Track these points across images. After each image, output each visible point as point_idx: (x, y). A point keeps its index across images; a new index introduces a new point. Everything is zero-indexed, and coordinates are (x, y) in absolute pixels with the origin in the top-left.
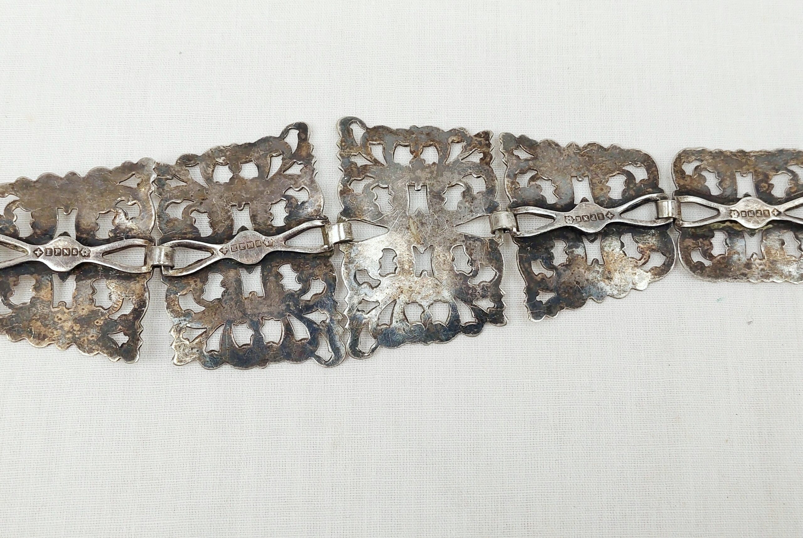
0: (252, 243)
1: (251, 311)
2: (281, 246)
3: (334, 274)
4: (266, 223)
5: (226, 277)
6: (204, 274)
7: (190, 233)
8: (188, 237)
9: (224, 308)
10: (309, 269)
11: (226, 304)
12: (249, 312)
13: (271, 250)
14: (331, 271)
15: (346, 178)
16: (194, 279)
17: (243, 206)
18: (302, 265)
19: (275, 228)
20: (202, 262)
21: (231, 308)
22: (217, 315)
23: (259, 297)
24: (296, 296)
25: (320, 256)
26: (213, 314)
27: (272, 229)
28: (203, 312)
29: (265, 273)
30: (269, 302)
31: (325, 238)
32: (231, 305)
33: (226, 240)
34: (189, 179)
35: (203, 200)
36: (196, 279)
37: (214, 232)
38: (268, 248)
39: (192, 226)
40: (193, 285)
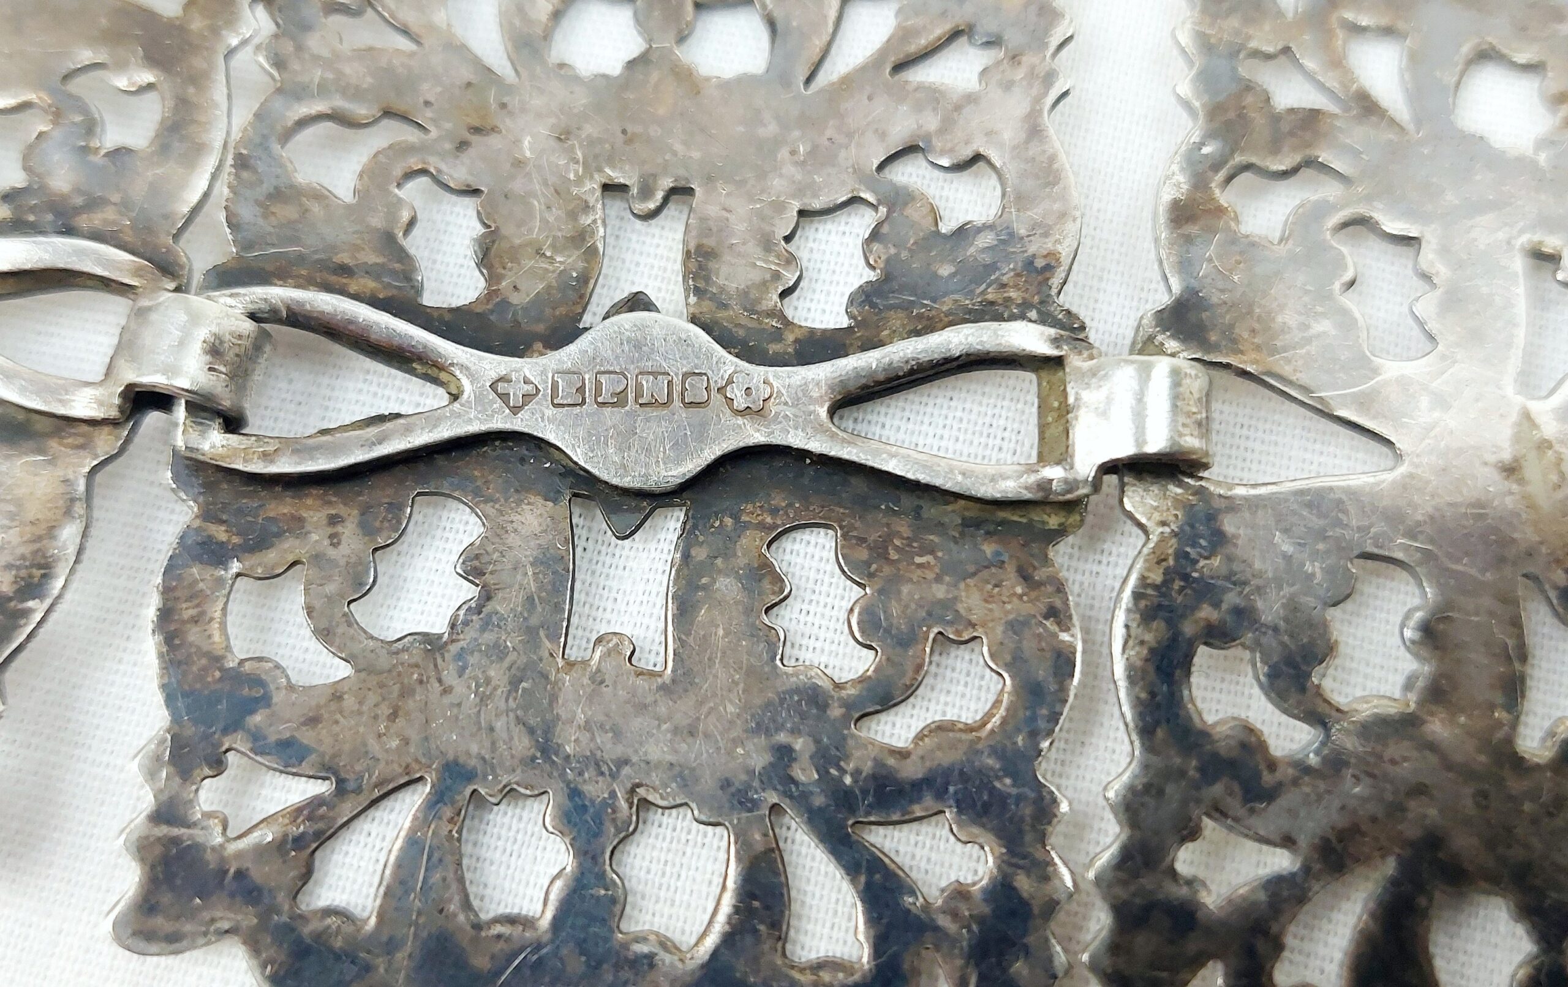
0: (663, 381)
1: (585, 737)
2: (808, 422)
3: (1065, 637)
4: (758, 301)
5: (496, 531)
6: (390, 491)
7: (370, 271)
8: (353, 288)
9: (447, 691)
10: (930, 575)
11: (461, 672)
12: (571, 741)
13: (755, 435)
14: (1052, 613)
15: (1206, 150)
16: (330, 503)
17: (660, 195)
18: (897, 549)
19: (798, 334)
20: (389, 425)
21: (483, 700)
22: (400, 722)
23: (640, 673)
24: (836, 712)
25: (1003, 523)
26: (385, 710)
27: (777, 335)
28: (336, 693)
29: (700, 554)
30: (683, 709)
31: (1054, 431)
32: (488, 681)
33: (539, 346)
34: (432, 28)
35: (477, 130)
36: (340, 509)
37: (490, 294)
38: (740, 421)
39: (390, 244)
40: (317, 537)
